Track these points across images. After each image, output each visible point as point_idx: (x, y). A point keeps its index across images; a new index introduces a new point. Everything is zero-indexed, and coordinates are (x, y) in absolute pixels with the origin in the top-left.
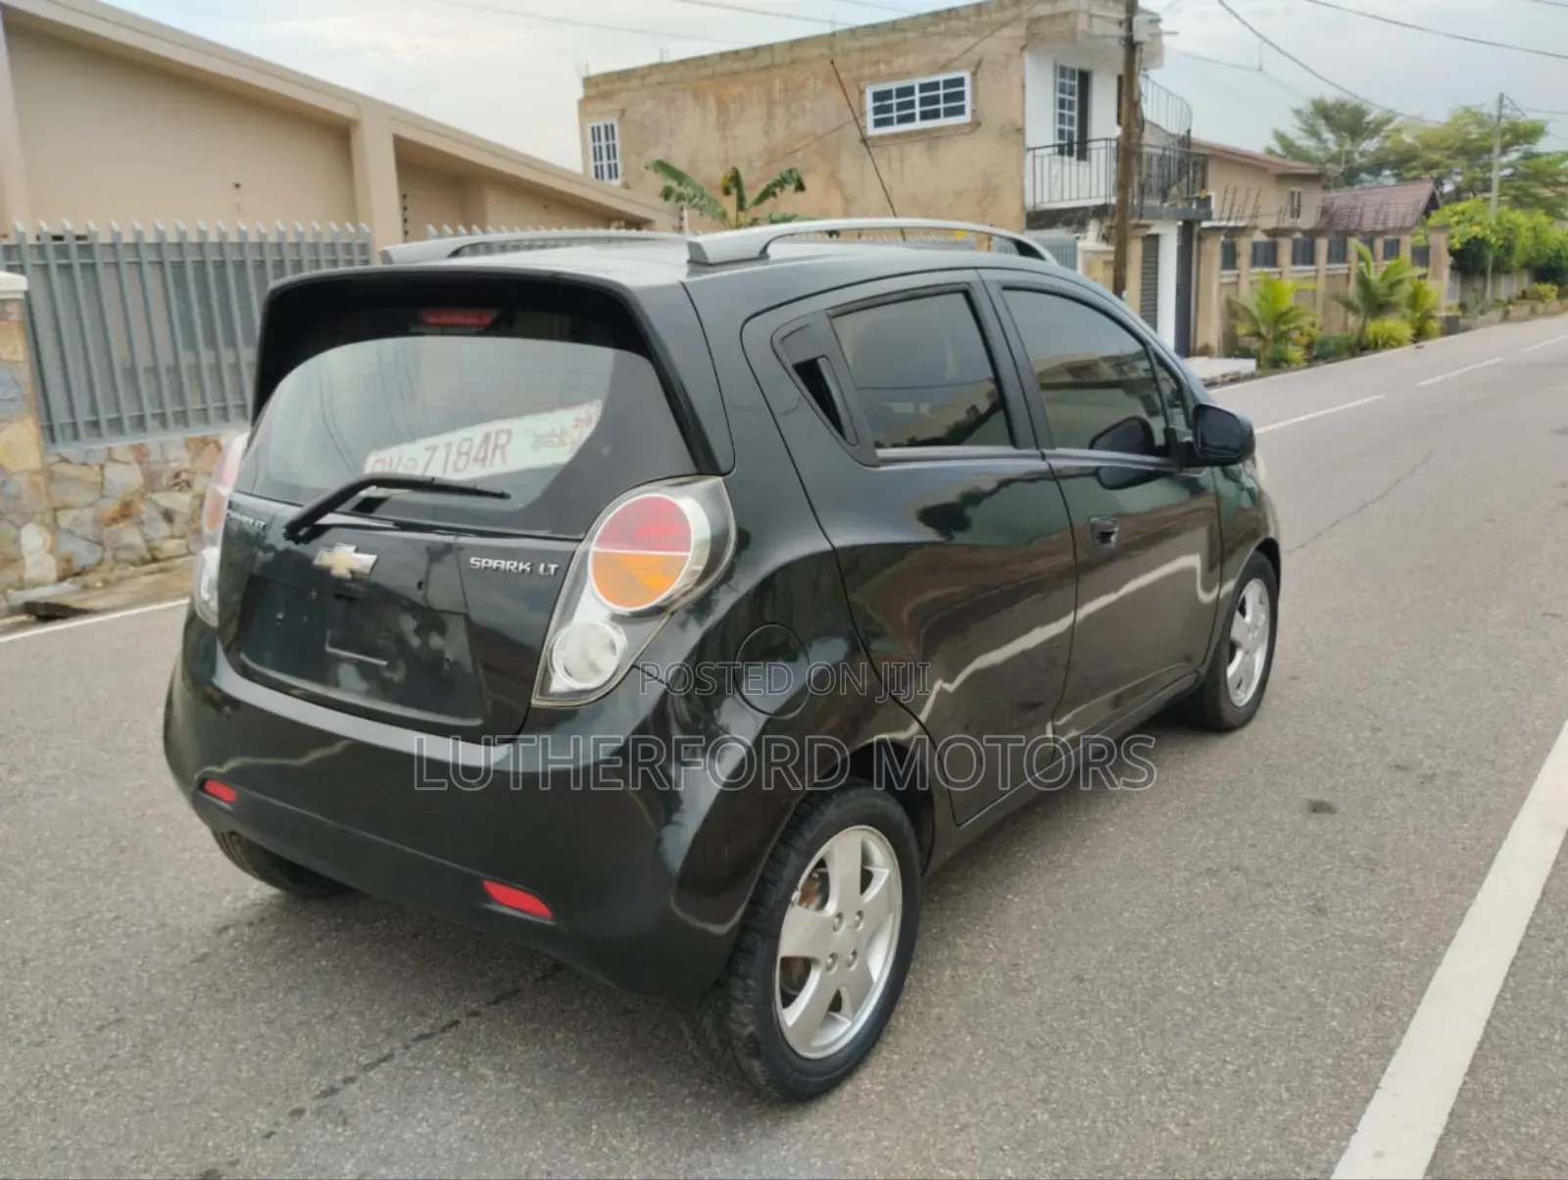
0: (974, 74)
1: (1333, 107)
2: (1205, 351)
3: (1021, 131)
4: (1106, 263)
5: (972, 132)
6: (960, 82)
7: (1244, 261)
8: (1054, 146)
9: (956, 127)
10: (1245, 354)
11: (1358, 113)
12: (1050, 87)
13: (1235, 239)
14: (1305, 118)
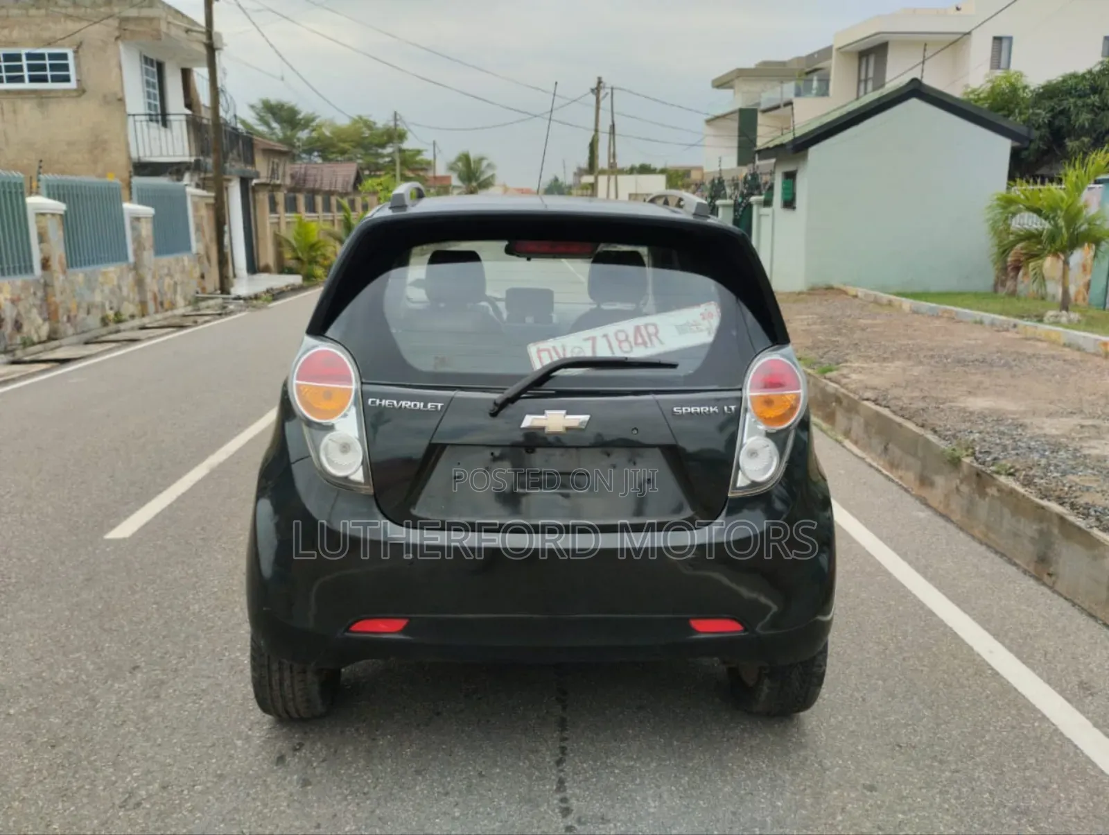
0: (76, 52)
1: (277, 106)
2: (266, 269)
3: (121, 100)
4: (207, 205)
5: (79, 96)
6: (64, 56)
7: (281, 208)
8: (146, 115)
9: (65, 91)
10: (291, 271)
11: (293, 112)
12: (138, 72)
13: (275, 193)
14: (258, 111)
